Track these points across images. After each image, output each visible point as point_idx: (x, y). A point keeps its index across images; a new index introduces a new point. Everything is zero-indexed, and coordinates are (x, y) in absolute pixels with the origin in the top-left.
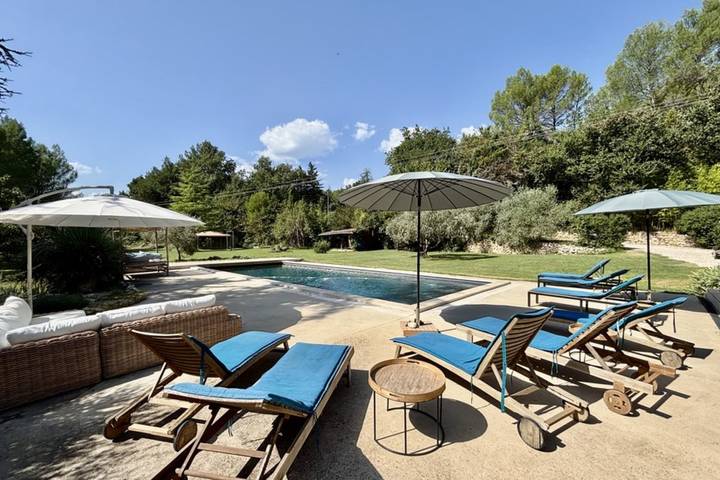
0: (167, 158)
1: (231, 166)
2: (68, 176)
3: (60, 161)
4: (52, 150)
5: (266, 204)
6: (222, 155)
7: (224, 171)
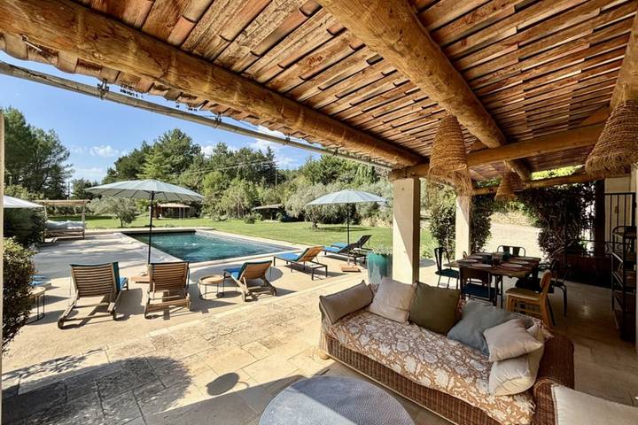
0: (144, 142)
1: (196, 149)
2: (62, 155)
3: (55, 142)
4: (49, 134)
5: (219, 181)
6: (189, 140)
7: (191, 153)
